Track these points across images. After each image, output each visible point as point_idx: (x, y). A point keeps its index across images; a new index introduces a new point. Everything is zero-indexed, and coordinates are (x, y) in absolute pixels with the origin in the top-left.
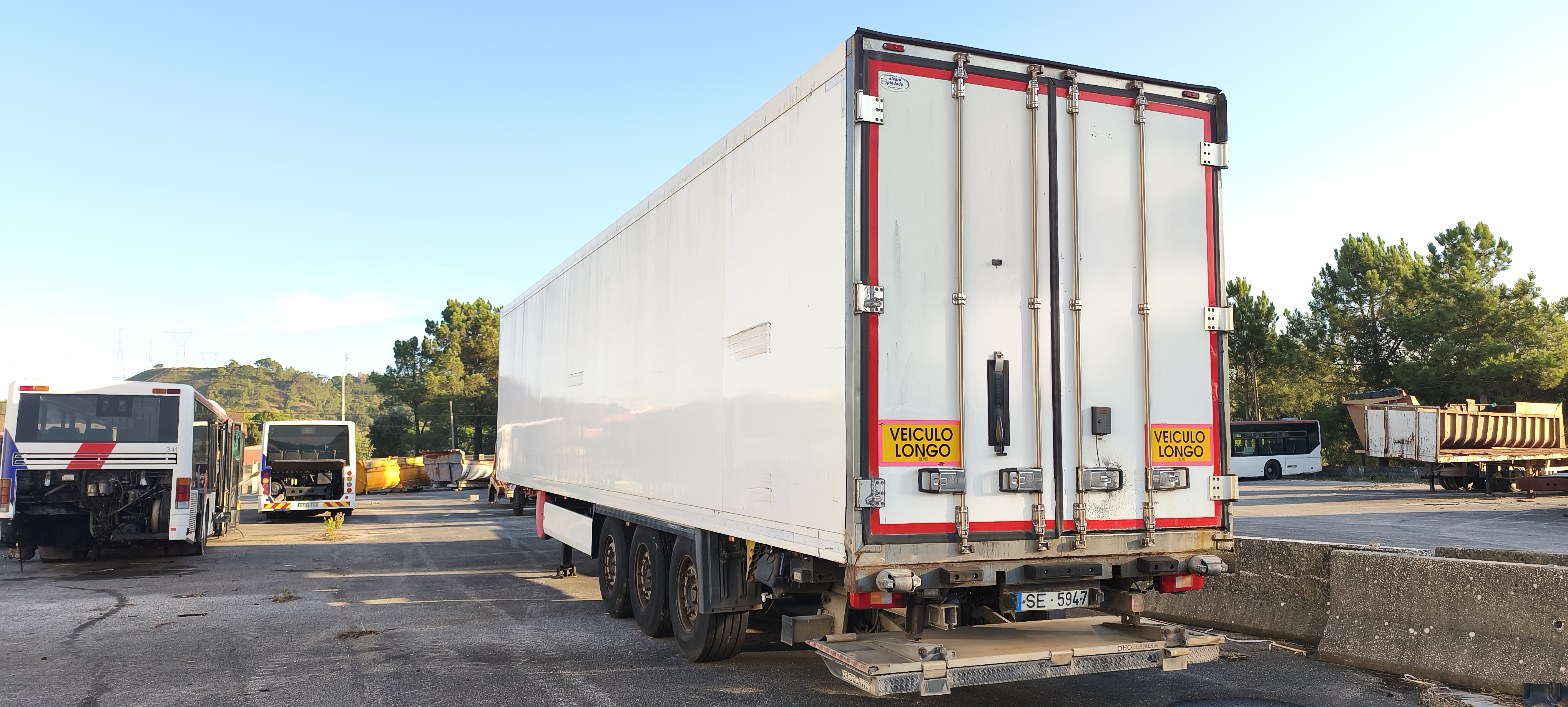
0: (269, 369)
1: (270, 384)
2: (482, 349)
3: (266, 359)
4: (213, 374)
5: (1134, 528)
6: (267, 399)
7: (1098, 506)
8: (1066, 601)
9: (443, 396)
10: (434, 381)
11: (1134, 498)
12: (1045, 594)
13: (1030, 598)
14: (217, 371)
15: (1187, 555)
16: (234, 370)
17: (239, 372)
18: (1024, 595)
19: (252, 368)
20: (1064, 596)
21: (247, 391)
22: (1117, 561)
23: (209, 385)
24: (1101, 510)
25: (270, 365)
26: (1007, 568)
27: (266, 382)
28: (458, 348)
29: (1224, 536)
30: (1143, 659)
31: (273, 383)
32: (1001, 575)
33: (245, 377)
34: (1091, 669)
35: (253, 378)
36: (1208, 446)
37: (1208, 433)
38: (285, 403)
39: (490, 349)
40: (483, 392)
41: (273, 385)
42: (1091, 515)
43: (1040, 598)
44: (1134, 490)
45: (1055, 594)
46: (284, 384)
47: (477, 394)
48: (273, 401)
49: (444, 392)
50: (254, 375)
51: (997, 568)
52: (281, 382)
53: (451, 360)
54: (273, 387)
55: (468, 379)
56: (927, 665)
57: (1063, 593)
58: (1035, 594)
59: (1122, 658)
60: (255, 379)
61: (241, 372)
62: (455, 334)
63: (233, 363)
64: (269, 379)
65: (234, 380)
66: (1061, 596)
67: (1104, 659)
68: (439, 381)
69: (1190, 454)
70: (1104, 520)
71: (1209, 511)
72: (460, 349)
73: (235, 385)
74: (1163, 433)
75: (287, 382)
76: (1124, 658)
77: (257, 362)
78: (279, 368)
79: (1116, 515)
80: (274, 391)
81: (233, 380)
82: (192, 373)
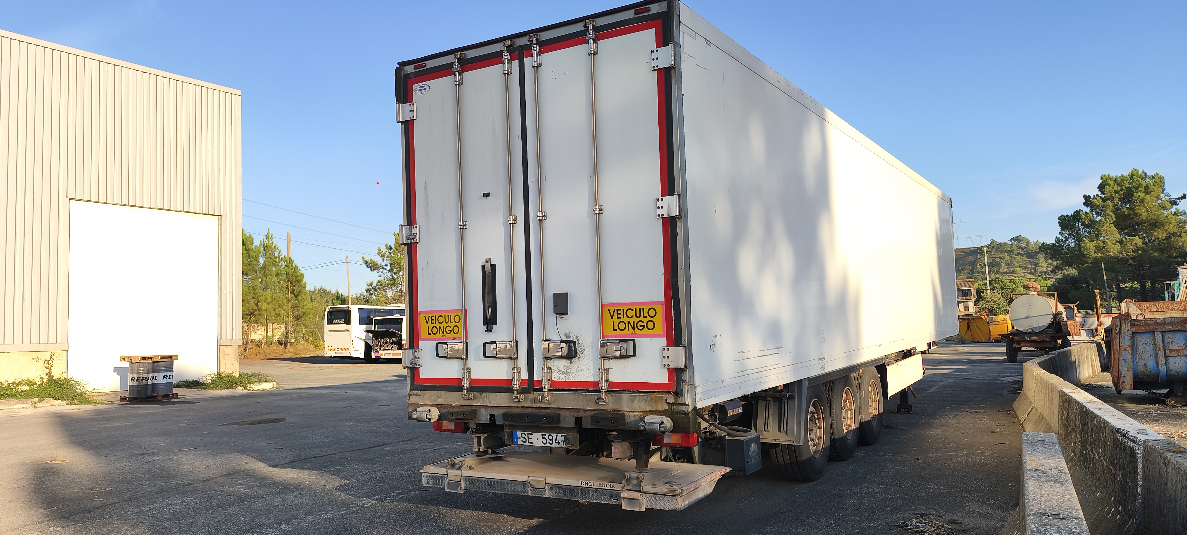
0: (1021, 244)
1: (1021, 255)
2: (1136, 214)
3: (1017, 237)
4: (979, 251)
5: (591, 389)
6: (1021, 267)
7: (561, 370)
8: (548, 441)
9: (1099, 259)
10: (1089, 246)
11: (591, 364)
12: (532, 434)
13: (523, 435)
14: (981, 249)
15: (642, 414)
16: (993, 247)
17: (997, 248)
18: (519, 433)
19: (1007, 244)
20: (546, 437)
21: (1004, 262)
22: (578, 414)
23: (976, 260)
24: (563, 373)
25: (1021, 241)
26: (498, 412)
27: (1018, 255)
28: (1111, 216)
29: (676, 400)
30: (605, 496)
31: (1024, 254)
32: (492, 416)
33: (1002, 251)
34: (561, 496)
35: (1008, 252)
36: (660, 320)
37: (660, 310)
38: (1035, 270)
39: (1144, 213)
40: (1140, 252)
41: (1024, 256)
42: (556, 377)
43: (530, 436)
44: (591, 358)
45: (539, 435)
46: (1033, 254)
47: (1134, 254)
48: (1025, 268)
49: (1100, 255)
50: (1009, 249)
51: (490, 411)
52: (1031, 253)
53: (1105, 227)
54: (1024, 258)
55: (1124, 242)
56: (450, 472)
57: (545, 435)
58: (526, 433)
59: (587, 492)
60: (1010, 252)
61: (999, 248)
62: (1107, 204)
63: (993, 242)
64: (1021, 252)
65: (995, 255)
66: (544, 436)
67: (572, 490)
68: (1095, 246)
69: (641, 328)
70: (566, 381)
71: (663, 378)
72: (1114, 217)
73: (995, 258)
74: (616, 311)
75: (1035, 253)
76: (588, 491)
77: (1011, 239)
78: (1028, 242)
79: (576, 377)
80: (1026, 261)
81: (993, 254)
82: (964, 252)
